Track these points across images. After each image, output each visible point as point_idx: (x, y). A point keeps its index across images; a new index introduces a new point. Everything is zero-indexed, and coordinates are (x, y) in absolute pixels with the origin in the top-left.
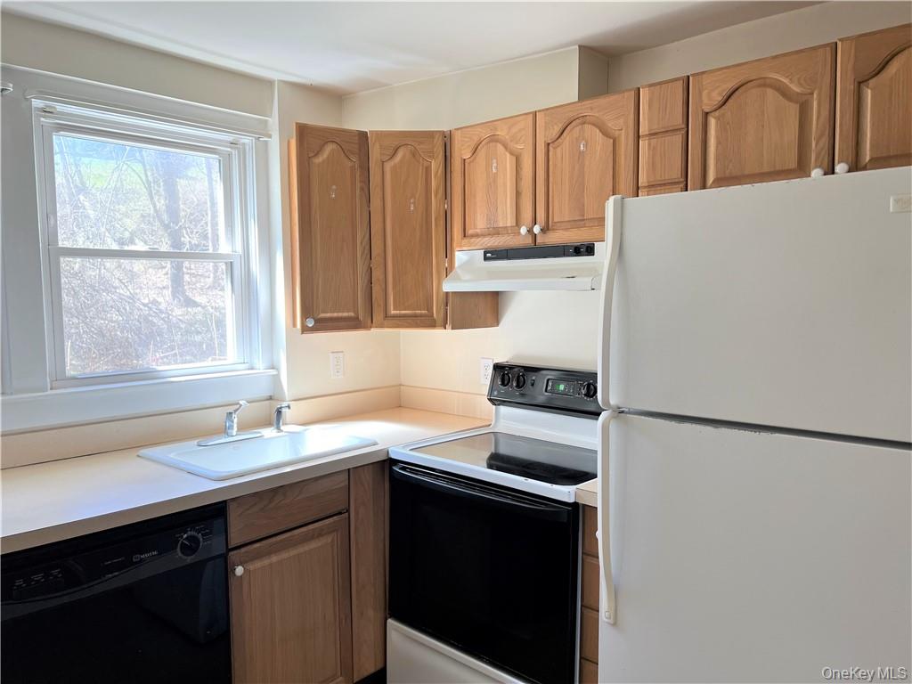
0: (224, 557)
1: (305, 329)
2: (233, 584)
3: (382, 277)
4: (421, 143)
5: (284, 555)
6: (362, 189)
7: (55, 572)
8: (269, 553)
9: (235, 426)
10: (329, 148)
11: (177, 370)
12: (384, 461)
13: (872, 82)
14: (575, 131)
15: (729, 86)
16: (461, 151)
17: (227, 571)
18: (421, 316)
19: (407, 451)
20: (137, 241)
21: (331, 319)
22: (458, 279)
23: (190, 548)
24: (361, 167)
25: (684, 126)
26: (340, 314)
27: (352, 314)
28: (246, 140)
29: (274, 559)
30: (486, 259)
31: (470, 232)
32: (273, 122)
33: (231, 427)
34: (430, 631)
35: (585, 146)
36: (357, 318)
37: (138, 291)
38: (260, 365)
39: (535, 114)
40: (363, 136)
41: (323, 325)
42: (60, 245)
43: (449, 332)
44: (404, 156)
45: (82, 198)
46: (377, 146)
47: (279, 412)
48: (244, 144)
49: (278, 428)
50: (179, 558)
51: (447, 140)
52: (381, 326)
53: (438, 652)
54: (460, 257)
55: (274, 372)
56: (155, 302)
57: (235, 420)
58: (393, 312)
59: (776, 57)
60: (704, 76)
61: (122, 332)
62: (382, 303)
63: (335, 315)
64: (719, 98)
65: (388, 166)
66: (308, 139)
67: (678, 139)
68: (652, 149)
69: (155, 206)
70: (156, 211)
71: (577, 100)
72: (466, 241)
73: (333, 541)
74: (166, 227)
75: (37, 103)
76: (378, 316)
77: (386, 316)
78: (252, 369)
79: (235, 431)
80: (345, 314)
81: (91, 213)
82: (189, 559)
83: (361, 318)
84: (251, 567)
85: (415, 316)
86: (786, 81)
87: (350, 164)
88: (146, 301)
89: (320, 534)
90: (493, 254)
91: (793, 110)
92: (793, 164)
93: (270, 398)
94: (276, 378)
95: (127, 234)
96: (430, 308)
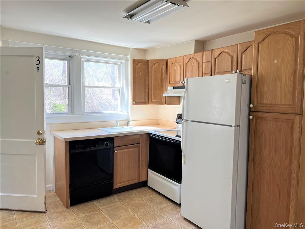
0: (113, 148)
1: (133, 104)
2: (115, 154)
3: (151, 93)
4: (161, 62)
5: (125, 150)
6: (147, 73)
7: (83, 145)
8: (122, 149)
9: (118, 125)
10: (140, 64)
11: (107, 112)
12: (148, 133)
13: (244, 53)
14: (191, 61)
15: (219, 52)
16: (169, 64)
17: (113, 152)
18: (160, 102)
19: (154, 132)
20: (103, 81)
21: (139, 102)
22: (168, 93)
23: (107, 145)
24: (147, 68)
25: (211, 60)
26: (141, 101)
27: (144, 101)
28: (124, 61)
29: (123, 151)
30: (174, 89)
31: (171, 82)
32: (129, 57)
33: (117, 125)
34: (156, 171)
35: (193, 64)
36: (145, 102)
37: (102, 95)
38: (125, 112)
39: (184, 56)
40: (148, 61)
41: (137, 103)
42: (85, 85)
43: (166, 106)
44: (157, 65)
45: (88, 68)
46: (151, 63)
47: (128, 123)
48: (123, 62)
49: (128, 126)
50: (104, 147)
51: (167, 61)
52: (151, 104)
53: (158, 176)
54: (169, 88)
55: (128, 114)
56: (107, 99)
57: (118, 124)
58: (153, 101)
59: (227, 47)
60: (215, 50)
61: (98, 107)
62: (151, 99)
63: (140, 101)
64: (217, 55)
65: (153, 67)
66: (135, 62)
67: (210, 63)
68: (205, 65)
69: (108, 70)
70: (108, 72)
71: (194, 53)
72: (170, 84)
73: (136, 150)
74: (111, 77)
75: (82, 56)
76: (150, 101)
77: (152, 102)
78: (123, 113)
79: (118, 126)
80: (142, 101)
81: (91, 73)
82: (106, 147)
83: (146, 102)
84: (118, 151)
85: (158, 102)
86: (229, 52)
87: (144, 67)
88: (104, 98)
89: (133, 147)
90: (175, 88)
91: (230, 58)
92: (230, 70)
93: (127, 120)
94: (128, 115)
95: (100, 79)
96: (162, 100)
